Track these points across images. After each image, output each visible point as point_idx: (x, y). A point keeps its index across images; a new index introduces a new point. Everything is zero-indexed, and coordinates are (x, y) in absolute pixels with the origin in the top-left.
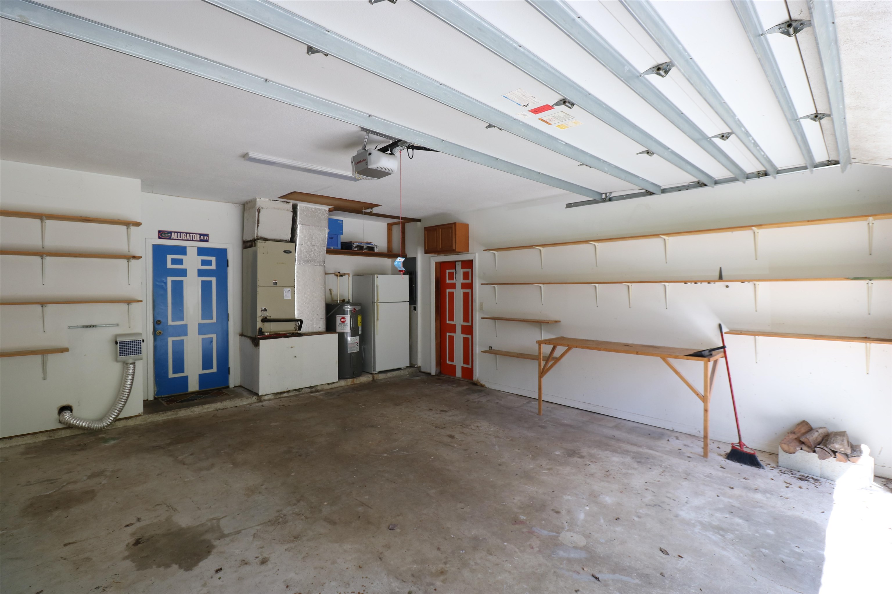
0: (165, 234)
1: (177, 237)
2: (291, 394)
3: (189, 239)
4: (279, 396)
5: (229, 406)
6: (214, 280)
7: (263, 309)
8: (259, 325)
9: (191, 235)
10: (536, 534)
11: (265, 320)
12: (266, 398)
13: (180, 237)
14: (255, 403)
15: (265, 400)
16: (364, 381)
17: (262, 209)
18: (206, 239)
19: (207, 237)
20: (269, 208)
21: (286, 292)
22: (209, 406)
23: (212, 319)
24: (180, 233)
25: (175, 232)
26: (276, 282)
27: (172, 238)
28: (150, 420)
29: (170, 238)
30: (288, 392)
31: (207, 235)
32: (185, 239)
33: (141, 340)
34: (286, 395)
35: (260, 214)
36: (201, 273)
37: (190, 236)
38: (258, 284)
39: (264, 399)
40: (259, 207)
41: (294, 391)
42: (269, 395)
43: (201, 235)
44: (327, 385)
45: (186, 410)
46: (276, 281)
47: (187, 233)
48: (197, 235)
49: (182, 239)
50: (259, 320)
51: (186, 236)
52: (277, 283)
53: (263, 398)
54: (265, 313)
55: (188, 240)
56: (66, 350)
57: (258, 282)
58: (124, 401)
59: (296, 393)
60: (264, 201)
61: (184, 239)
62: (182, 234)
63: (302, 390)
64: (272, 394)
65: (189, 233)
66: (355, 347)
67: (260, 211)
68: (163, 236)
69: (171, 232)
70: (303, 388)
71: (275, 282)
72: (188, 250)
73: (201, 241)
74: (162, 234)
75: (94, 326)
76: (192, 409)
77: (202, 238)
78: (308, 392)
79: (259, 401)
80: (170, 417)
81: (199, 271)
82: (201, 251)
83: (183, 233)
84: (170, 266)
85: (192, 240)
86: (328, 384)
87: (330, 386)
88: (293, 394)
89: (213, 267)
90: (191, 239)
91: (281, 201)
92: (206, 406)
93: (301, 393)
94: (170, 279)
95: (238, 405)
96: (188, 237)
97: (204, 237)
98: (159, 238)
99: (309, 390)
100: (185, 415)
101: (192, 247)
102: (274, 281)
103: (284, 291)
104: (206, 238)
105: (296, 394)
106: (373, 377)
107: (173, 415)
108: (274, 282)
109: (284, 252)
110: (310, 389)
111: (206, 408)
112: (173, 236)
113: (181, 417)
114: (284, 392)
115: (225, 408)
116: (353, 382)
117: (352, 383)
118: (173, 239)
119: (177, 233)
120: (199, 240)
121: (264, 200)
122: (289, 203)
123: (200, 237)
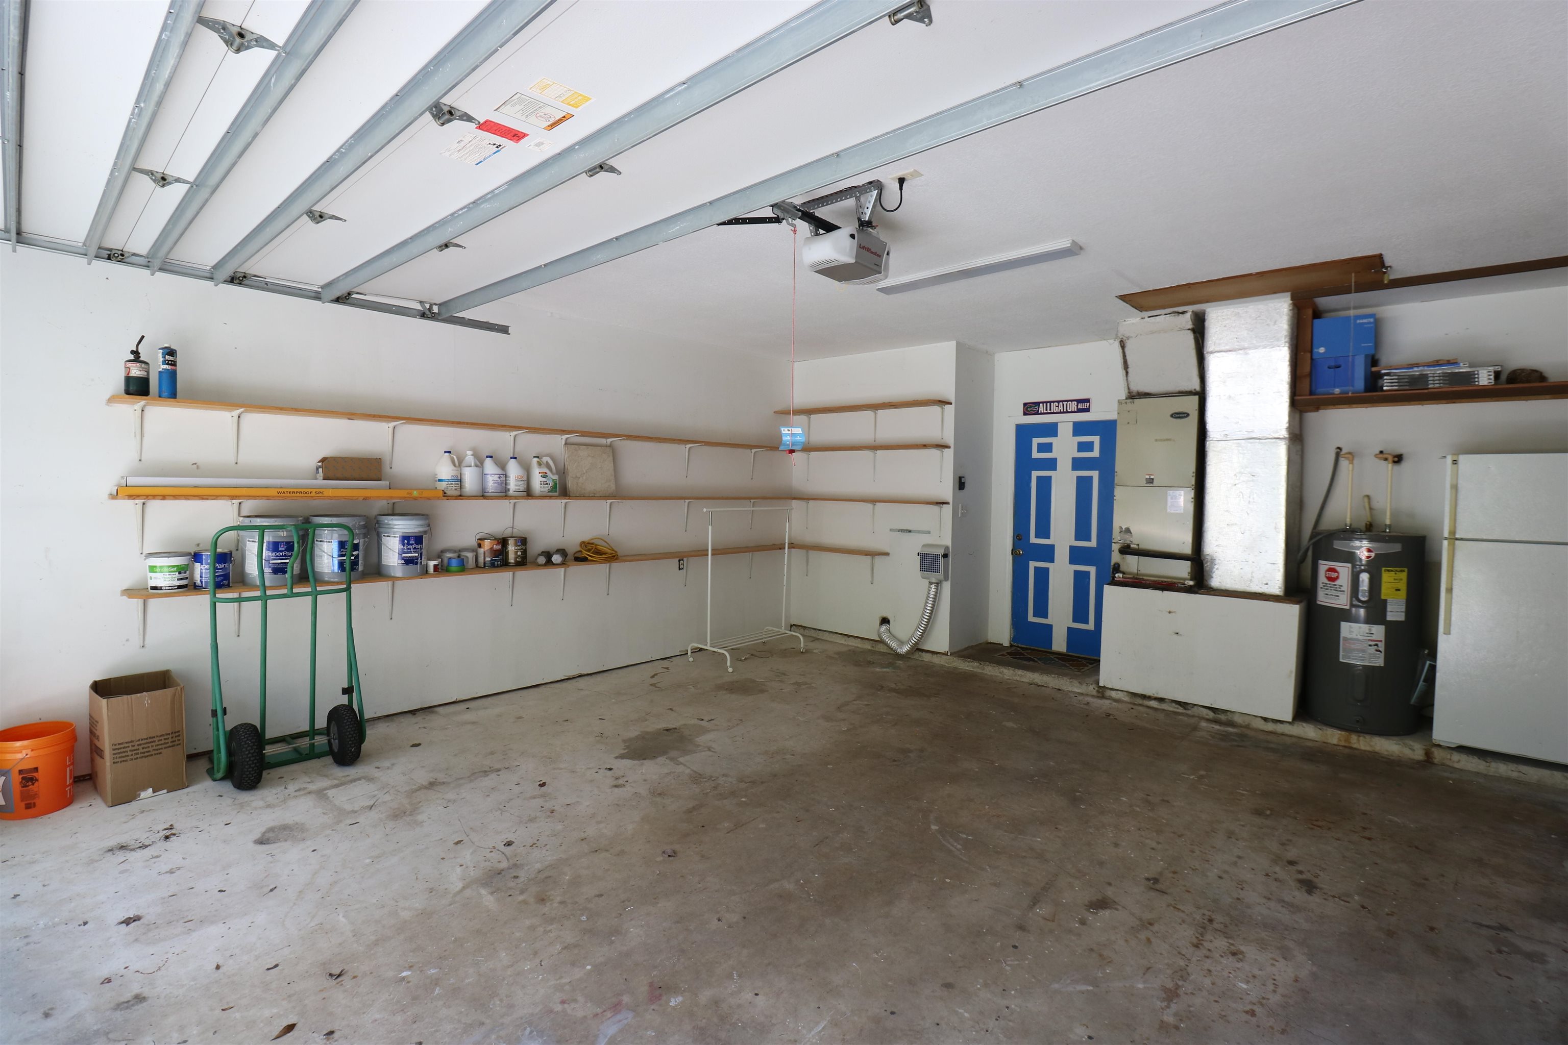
0: (1031, 407)
1: (1047, 410)
2: (1164, 706)
3: (1062, 411)
4: (1139, 701)
5: (1051, 685)
6: (1095, 474)
7: (1124, 529)
8: (1116, 557)
9: (1065, 403)
10: (609, 1014)
11: (1126, 550)
12: (1114, 694)
13: (1050, 410)
14: (1093, 696)
15: (1110, 698)
16: (1387, 751)
17: (1127, 341)
18: (1087, 406)
19: (1088, 404)
20: (1141, 335)
21: (1172, 498)
22: (1023, 674)
23: (1090, 540)
24: (1050, 402)
25: (1043, 403)
26: (1152, 477)
27: (1040, 412)
28: (954, 664)
29: (1037, 413)
30: (1161, 700)
31: (1088, 401)
32: (1057, 411)
33: (939, 555)
34: (1154, 704)
35: (1126, 350)
36: (1077, 464)
37: (1063, 405)
38: (1116, 482)
39: (1110, 696)
40: (1121, 337)
41: (1174, 704)
42: (1119, 692)
43: (1079, 401)
44: (1263, 722)
45: (994, 668)
46: (1152, 475)
47: (1058, 402)
48: (1073, 402)
49: (1052, 411)
50: (1115, 547)
51: (1058, 407)
52: (1153, 479)
53: (1108, 693)
54: (1127, 536)
55: (1061, 413)
56: (887, 554)
57: (1116, 478)
58: (922, 628)
59: (1178, 708)
60: (1133, 324)
61: (1055, 411)
62: (1052, 404)
63: (1193, 707)
64: (1125, 693)
65: (1062, 401)
66: (1363, 651)
67: (1124, 344)
68: (1029, 411)
69: (1038, 404)
70: (1195, 705)
71: (1150, 479)
72: (1061, 429)
73: (1079, 411)
74: (1030, 408)
75: (910, 531)
76: (1001, 670)
77: (1080, 406)
78: (1207, 717)
79: (1101, 696)
80: (975, 670)
81: (1074, 460)
82: (1079, 429)
83: (1054, 402)
84: (1035, 454)
85: (1067, 412)
86: (1265, 719)
87: (1270, 727)
88: (1171, 709)
89: (1096, 453)
90: (1065, 410)
91: (1166, 314)
92: (1020, 672)
93: (1189, 712)
94: (1035, 474)
95: (1064, 688)
96: (1061, 408)
97: (1083, 405)
98: (1025, 414)
99: (1211, 715)
100: (992, 674)
101: (1065, 423)
102: (1148, 477)
103: (1169, 495)
104: (1085, 405)
105: (1178, 710)
106: (1428, 754)
107: (978, 668)
108: (1147, 479)
109: (1172, 416)
110: (1214, 713)
111: (1019, 675)
112: (1042, 409)
113: (986, 674)
114: (1149, 698)
115: (1046, 685)
116: (1347, 740)
117: (1343, 743)
118: (1041, 414)
119: (1046, 402)
120: (1076, 410)
121: (1132, 321)
122: (1183, 313)
123: (1077, 406)
